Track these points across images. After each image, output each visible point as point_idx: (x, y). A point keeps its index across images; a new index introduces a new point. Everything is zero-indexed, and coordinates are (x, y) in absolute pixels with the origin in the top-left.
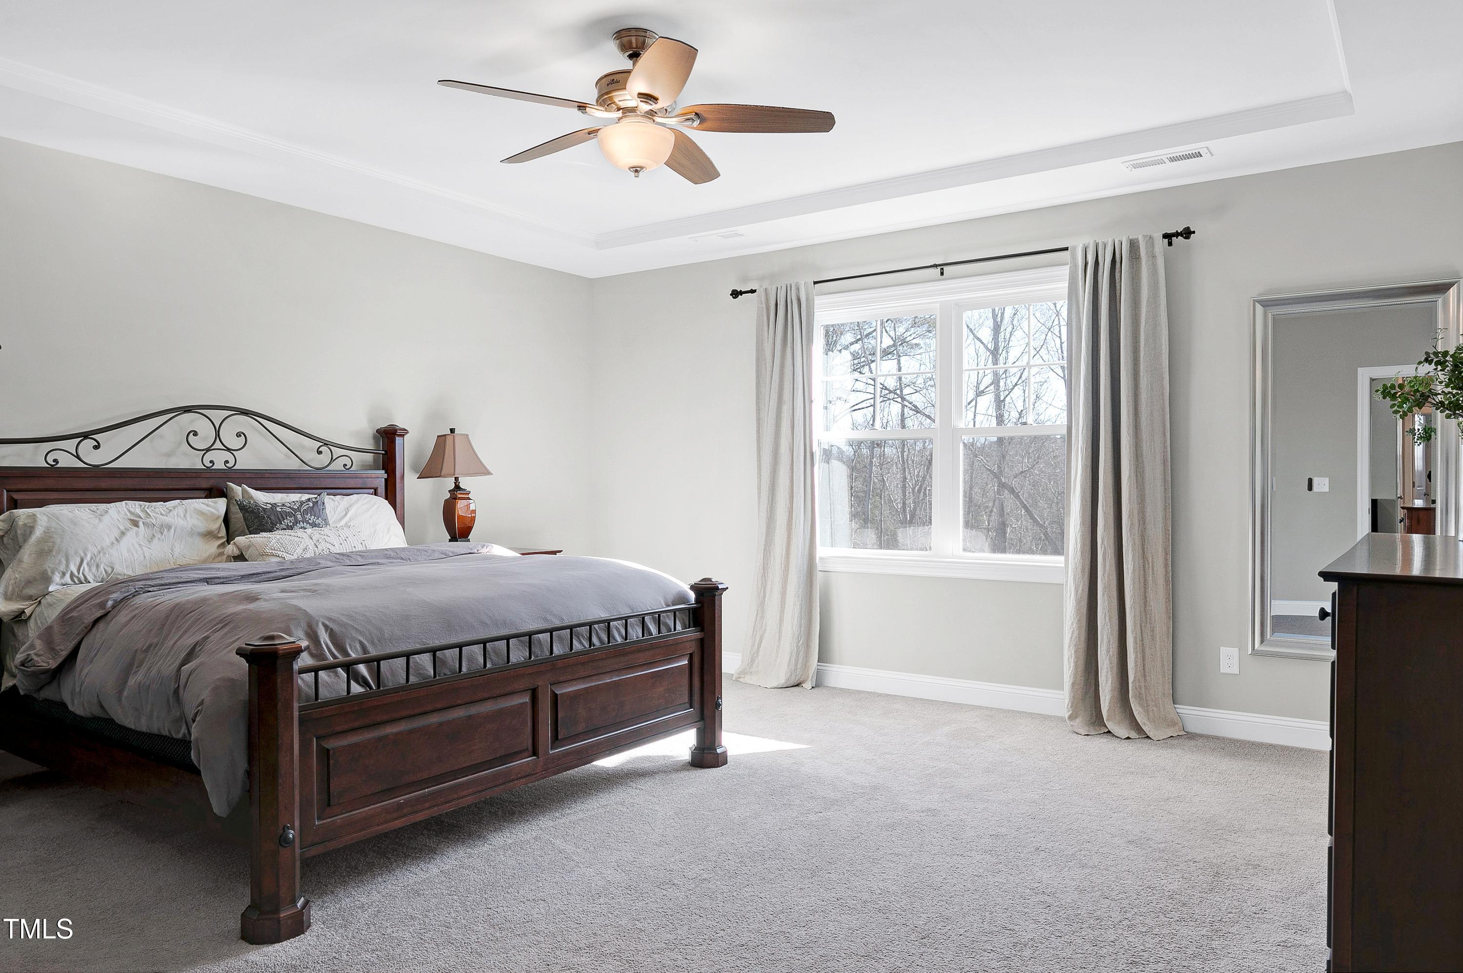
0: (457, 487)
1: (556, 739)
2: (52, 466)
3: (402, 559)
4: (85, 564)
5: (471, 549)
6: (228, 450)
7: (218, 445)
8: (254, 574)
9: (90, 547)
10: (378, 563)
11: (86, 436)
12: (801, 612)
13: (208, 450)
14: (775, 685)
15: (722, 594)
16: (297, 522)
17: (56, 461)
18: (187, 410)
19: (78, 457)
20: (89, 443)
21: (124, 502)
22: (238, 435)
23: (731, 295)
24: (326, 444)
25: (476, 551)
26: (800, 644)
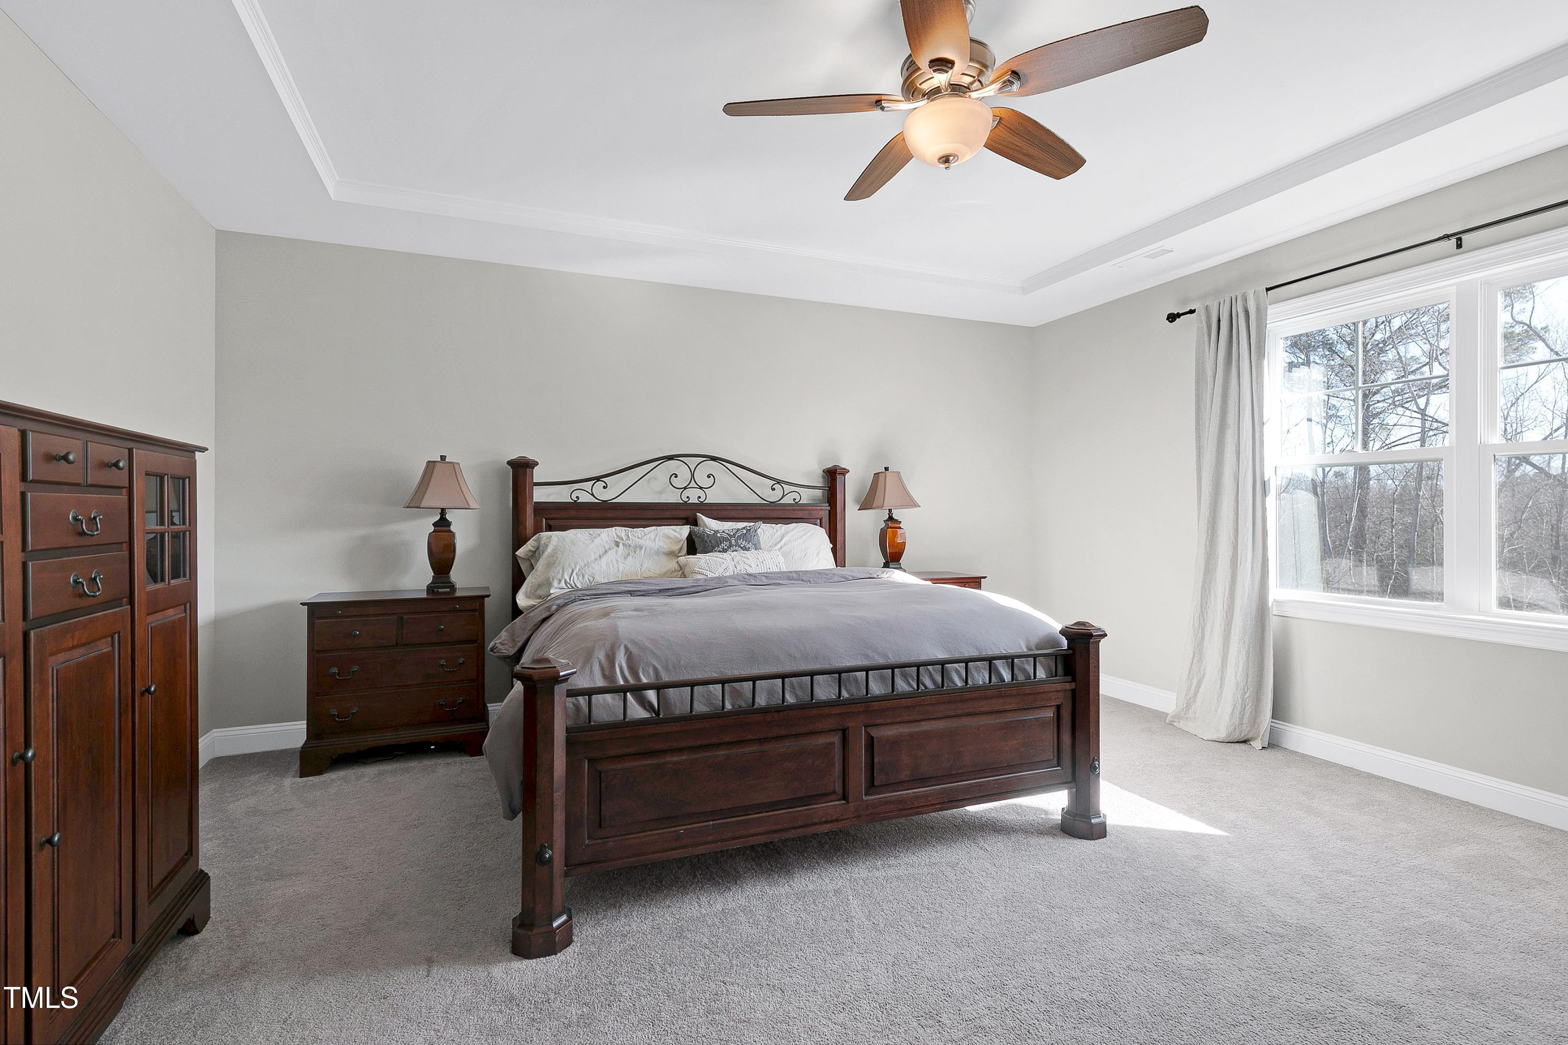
0: (891, 518)
1: (871, 786)
2: (575, 501)
3: (803, 581)
4: (574, 573)
5: (871, 574)
6: (701, 488)
7: (693, 484)
8: (669, 589)
9: (580, 561)
10: (779, 584)
11: (598, 479)
12: (1247, 660)
13: (685, 488)
14: (1214, 738)
15: (1100, 641)
16: (731, 546)
17: (577, 497)
18: (670, 458)
19: (592, 495)
20: (600, 484)
21: (614, 528)
22: (709, 477)
23: (1167, 319)
24: (779, 482)
25: (876, 577)
26: (1246, 697)
